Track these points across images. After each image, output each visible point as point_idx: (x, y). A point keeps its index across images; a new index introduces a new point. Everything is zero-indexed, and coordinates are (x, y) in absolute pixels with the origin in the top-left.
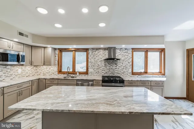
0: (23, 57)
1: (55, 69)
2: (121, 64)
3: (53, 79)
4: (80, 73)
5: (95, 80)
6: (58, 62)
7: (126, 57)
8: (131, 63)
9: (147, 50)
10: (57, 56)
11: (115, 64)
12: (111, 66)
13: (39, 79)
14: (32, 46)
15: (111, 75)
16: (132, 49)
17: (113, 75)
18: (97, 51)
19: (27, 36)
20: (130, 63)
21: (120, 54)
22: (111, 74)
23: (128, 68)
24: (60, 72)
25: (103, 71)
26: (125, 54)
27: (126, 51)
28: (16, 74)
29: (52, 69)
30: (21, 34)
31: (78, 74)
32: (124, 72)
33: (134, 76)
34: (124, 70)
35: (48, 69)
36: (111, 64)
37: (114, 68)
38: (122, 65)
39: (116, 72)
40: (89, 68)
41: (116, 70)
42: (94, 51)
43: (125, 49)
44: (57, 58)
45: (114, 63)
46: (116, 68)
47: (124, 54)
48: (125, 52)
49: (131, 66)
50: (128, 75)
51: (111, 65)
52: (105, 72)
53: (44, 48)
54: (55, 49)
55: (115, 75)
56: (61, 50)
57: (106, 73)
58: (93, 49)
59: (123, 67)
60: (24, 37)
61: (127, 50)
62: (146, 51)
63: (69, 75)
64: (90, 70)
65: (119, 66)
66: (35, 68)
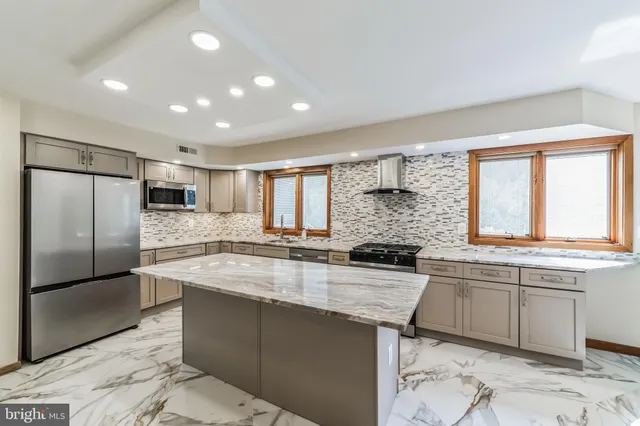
0: (192, 194)
1: (258, 221)
2: (429, 207)
3: (244, 243)
4: (311, 233)
5: (331, 250)
6: (264, 204)
7: (447, 181)
8: (465, 204)
9: (540, 152)
10: (261, 188)
11: (408, 206)
12: (396, 214)
13: (221, 241)
14: (210, 171)
15: (394, 241)
16: (468, 152)
17: (402, 243)
18: (353, 169)
19: (194, 152)
20: (463, 202)
21: (423, 172)
22: (396, 239)
23: (453, 220)
24: (269, 228)
25: (372, 229)
26: (444, 172)
27: (447, 161)
28: (186, 229)
29: (252, 220)
30: (183, 149)
31: (304, 234)
32: (439, 233)
33: (478, 248)
34: (440, 227)
35: (245, 222)
36: (395, 208)
37: (405, 218)
38: (434, 209)
39: (412, 231)
40: (332, 218)
41: (411, 225)
42: (344, 169)
43: (444, 156)
44: (261, 194)
45: (407, 203)
46: (411, 218)
47: (437, 171)
48: (442, 165)
49: (466, 214)
50: (453, 245)
51: (396, 211)
52: (376, 232)
53: (234, 171)
54: (257, 173)
55: (407, 242)
56: (270, 175)
57: (380, 234)
58: (342, 164)
59: (434, 218)
60: (188, 155)
61: (451, 159)
62: (538, 154)
63: (286, 237)
64: (336, 225)
65: (422, 212)
66: (222, 219)
